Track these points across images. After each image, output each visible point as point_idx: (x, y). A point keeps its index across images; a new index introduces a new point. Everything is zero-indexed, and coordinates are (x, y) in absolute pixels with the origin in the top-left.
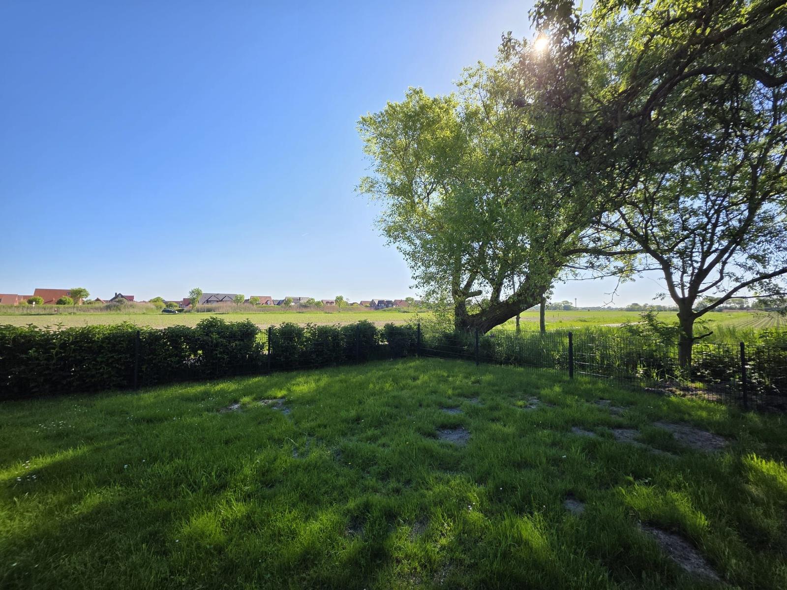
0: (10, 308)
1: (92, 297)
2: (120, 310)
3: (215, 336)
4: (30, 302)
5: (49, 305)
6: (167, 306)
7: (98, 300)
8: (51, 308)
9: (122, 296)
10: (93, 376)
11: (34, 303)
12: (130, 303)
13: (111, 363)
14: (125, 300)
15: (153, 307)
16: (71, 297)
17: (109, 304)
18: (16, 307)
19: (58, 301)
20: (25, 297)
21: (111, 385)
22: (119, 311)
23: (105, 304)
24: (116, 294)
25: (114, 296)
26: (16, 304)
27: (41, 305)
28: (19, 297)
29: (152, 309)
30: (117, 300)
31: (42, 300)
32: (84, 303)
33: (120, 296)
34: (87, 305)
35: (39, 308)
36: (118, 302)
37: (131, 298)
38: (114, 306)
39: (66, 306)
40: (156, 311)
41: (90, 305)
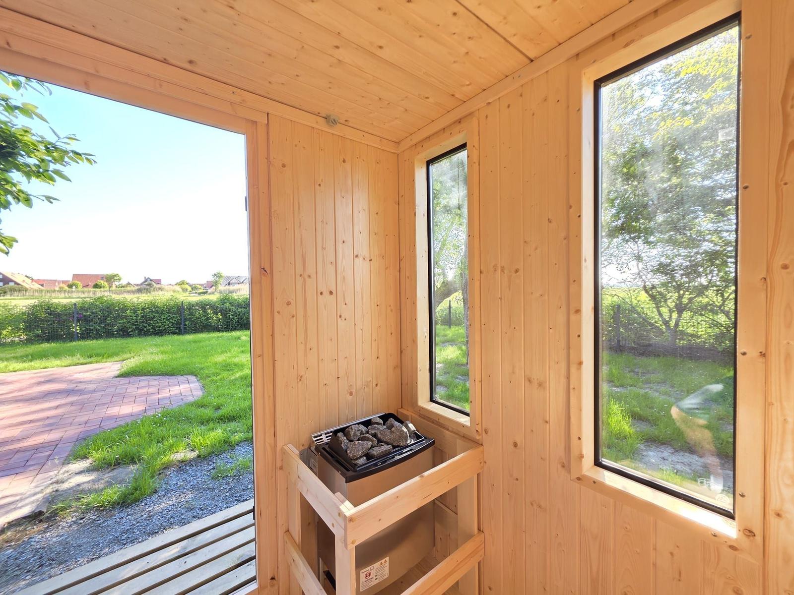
0: (54, 292)
1: (124, 282)
2: (150, 292)
3: (227, 305)
4: (70, 286)
5: (86, 289)
6: (192, 289)
7: (129, 284)
8: (89, 292)
9: (151, 280)
10: (160, 327)
11: (74, 287)
12: (158, 286)
13: (169, 320)
14: (154, 283)
15: (180, 290)
16: (107, 281)
17: (139, 287)
18: (58, 291)
19: (94, 285)
20: (64, 282)
21: (170, 332)
22: (149, 294)
23: (137, 288)
24: (145, 277)
25: (143, 280)
26: (57, 289)
27: (80, 289)
28: (59, 282)
29: (179, 291)
30: (146, 283)
31: (80, 284)
32: (116, 286)
33: (149, 280)
34: (120, 289)
35: (78, 292)
36: (148, 285)
37: (158, 282)
38: (145, 289)
39: (102, 289)
40: (183, 293)
41: (123, 289)
